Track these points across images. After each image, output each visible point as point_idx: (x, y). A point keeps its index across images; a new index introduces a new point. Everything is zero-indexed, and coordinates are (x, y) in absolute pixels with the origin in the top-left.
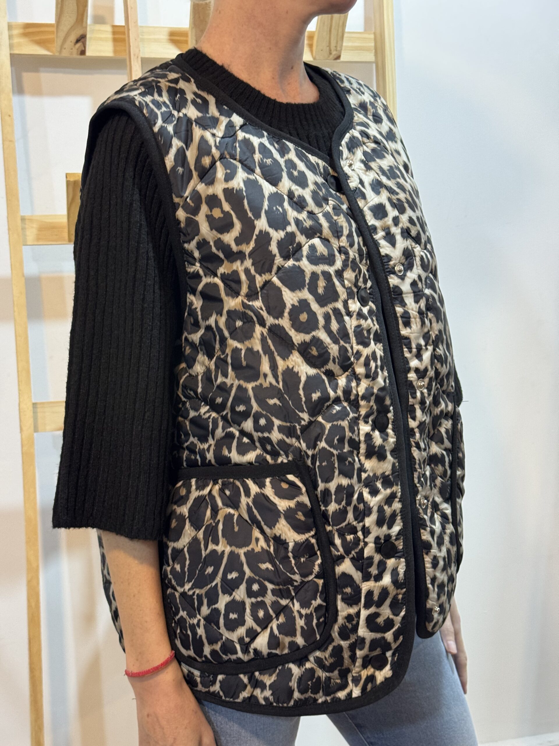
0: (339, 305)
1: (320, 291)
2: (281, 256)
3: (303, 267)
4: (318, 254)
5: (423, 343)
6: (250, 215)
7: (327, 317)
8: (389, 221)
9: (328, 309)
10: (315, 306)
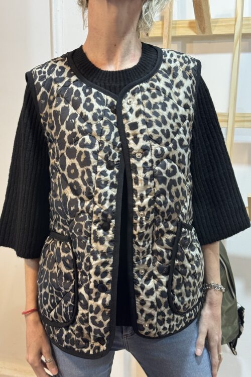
0: (91, 168)
1: (82, 160)
2: (69, 142)
3: (76, 148)
4: (85, 143)
5: (144, 193)
6: (60, 123)
7: (83, 173)
8: (138, 131)
9: (84, 169)
10: (78, 167)
